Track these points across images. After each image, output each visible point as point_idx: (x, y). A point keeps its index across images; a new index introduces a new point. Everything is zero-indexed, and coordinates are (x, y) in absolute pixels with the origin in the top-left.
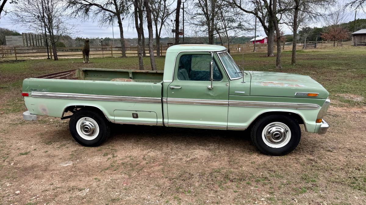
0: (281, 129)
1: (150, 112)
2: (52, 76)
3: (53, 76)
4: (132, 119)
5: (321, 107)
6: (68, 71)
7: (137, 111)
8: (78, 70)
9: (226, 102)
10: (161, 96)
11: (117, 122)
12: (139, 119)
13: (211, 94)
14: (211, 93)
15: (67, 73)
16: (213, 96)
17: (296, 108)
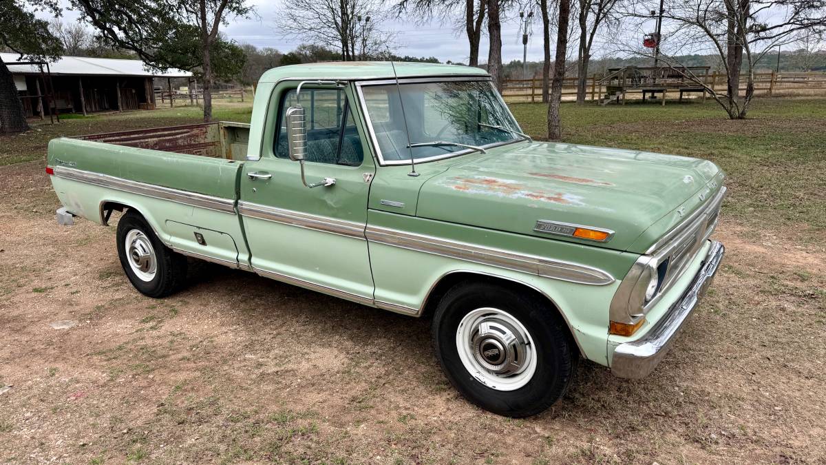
0: (504, 333)
1: (222, 233)
2: (132, 136)
3: (136, 136)
4: (196, 245)
5: (619, 282)
6: (183, 128)
7: (199, 228)
8: (216, 125)
9: (358, 226)
10: (234, 196)
11: (177, 249)
12: (208, 248)
13: (329, 202)
14: (329, 199)
15: (181, 131)
16: (332, 208)
17: (538, 272)
